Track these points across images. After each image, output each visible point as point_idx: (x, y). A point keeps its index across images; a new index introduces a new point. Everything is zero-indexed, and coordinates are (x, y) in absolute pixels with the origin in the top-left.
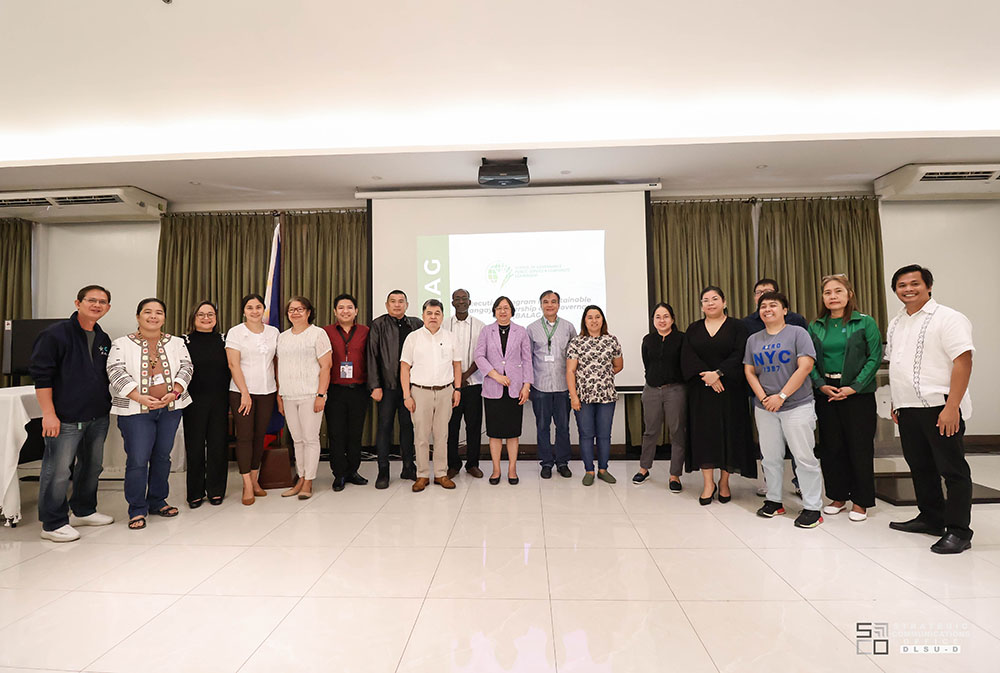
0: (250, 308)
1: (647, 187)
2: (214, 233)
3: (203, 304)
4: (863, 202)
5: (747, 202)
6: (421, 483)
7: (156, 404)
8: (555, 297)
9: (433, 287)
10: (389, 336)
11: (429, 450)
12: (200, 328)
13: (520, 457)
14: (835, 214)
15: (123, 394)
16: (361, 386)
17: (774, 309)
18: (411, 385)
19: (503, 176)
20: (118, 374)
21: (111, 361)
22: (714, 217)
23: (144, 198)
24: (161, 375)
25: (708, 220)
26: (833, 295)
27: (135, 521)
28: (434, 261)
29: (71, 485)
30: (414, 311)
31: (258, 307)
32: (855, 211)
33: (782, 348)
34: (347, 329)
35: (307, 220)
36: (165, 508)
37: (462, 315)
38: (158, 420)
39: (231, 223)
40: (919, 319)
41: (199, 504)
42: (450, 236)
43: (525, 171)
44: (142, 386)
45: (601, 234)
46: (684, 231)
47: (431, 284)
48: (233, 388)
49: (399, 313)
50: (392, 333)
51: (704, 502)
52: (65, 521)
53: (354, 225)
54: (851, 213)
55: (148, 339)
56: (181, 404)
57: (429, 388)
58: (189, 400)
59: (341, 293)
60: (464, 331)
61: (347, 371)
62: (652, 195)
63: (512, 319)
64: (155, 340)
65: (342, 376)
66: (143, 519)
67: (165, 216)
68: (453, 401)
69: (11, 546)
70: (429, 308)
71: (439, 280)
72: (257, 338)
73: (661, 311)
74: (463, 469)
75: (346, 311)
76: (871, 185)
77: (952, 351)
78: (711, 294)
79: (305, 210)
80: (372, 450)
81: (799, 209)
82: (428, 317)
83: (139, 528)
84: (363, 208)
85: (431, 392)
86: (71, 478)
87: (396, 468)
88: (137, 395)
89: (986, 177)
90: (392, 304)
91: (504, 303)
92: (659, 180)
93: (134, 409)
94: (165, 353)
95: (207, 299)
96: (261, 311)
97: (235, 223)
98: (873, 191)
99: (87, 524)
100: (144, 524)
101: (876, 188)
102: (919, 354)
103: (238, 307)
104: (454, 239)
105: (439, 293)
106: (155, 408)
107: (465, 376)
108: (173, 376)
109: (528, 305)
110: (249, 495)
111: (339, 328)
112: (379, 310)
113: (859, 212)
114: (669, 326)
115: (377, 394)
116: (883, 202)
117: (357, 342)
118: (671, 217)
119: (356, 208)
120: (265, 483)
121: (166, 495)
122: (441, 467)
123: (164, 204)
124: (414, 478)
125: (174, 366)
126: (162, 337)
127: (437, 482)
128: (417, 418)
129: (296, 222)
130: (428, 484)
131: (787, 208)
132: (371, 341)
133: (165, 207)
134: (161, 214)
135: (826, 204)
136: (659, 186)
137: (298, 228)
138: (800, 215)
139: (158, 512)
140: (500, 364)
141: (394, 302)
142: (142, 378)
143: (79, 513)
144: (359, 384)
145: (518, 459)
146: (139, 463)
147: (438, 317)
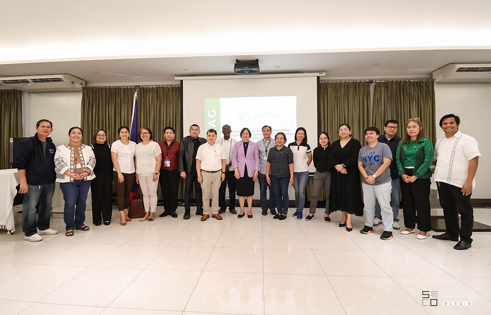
0: (122, 132)
1: (318, 74)
2: (107, 96)
3: (100, 130)
4: (426, 83)
5: (368, 82)
6: (205, 217)
7: (78, 177)
8: (269, 129)
9: (212, 124)
11: (209, 201)
12: (99, 142)
13: (253, 206)
14: (412, 88)
15: (62, 172)
17: (372, 135)
18: (201, 170)
19: (246, 69)
20: (59, 163)
21: (56, 157)
22: (351, 90)
23: (74, 79)
24: (80, 164)
25: (348, 91)
26: (412, 129)
27: (68, 232)
28: (213, 111)
29: (37, 215)
30: (203, 135)
31: (126, 132)
32: (422, 87)
33: (376, 154)
34: (169, 143)
35: (152, 91)
36: (83, 227)
37: (227, 137)
38: (79, 185)
39: (116, 91)
40: (452, 140)
42: (221, 98)
43: (257, 66)
44: (71, 169)
45: (295, 97)
46: (336, 97)
47: (211, 122)
49: (195, 135)
50: (191, 147)
52: (35, 232)
53: (175, 93)
54: (420, 88)
55: (73, 146)
56: (90, 178)
57: (210, 172)
58: (94, 176)
59: (168, 126)
61: (168, 163)
62: (320, 79)
63: (250, 139)
64: (78, 146)
65: (165, 166)
66: (72, 232)
67: (84, 88)
68: (221, 179)
69: (11, 243)
70: (209, 133)
71: (215, 120)
72: (126, 147)
73: (323, 136)
75: (169, 135)
76: (431, 74)
77: (470, 156)
79: (151, 86)
80: (182, 201)
81: (394, 85)
82: (209, 138)
83: (70, 235)
84: (179, 85)
85: (210, 174)
86: (37, 212)
87: (193, 210)
89: (489, 70)
90: (192, 131)
91: (246, 131)
92: (324, 71)
93: (67, 180)
94: (82, 153)
96: (127, 134)
98: (432, 78)
99: (45, 234)
100: (73, 234)
101: (433, 76)
102: (452, 157)
104: (222, 100)
105: (215, 126)
106: (77, 179)
108: (86, 164)
109: (259, 133)
110: (124, 221)
111: (166, 143)
113: (424, 88)
114: (327, 143)
115: (183, 174)
116: (437, 83)
117: (174, 149)
118: (329, 90)
119: (175, 85)
121: (84, 220)
123: (83, 82)
124: (202, 214)
125: (86, 159)
126: (81, 145)
127: (214, 216)
128: (204, 186)
129: (146, 91)
130: (209, 217)
131: (388, 86)
132: (181, 148)
133: (84, 84)
134: (82, 88)
135: (408, 84)
136: (324, 74)
137: (148, 94)
138: (394, 89)
139: (80, 229)
140: (243, 160)
141: (193, 130)
142: (71, 165)
143: (41, 229)
144: (174, 170)
145: (252, 206)
146: (70, 205)
147: (213, 138)
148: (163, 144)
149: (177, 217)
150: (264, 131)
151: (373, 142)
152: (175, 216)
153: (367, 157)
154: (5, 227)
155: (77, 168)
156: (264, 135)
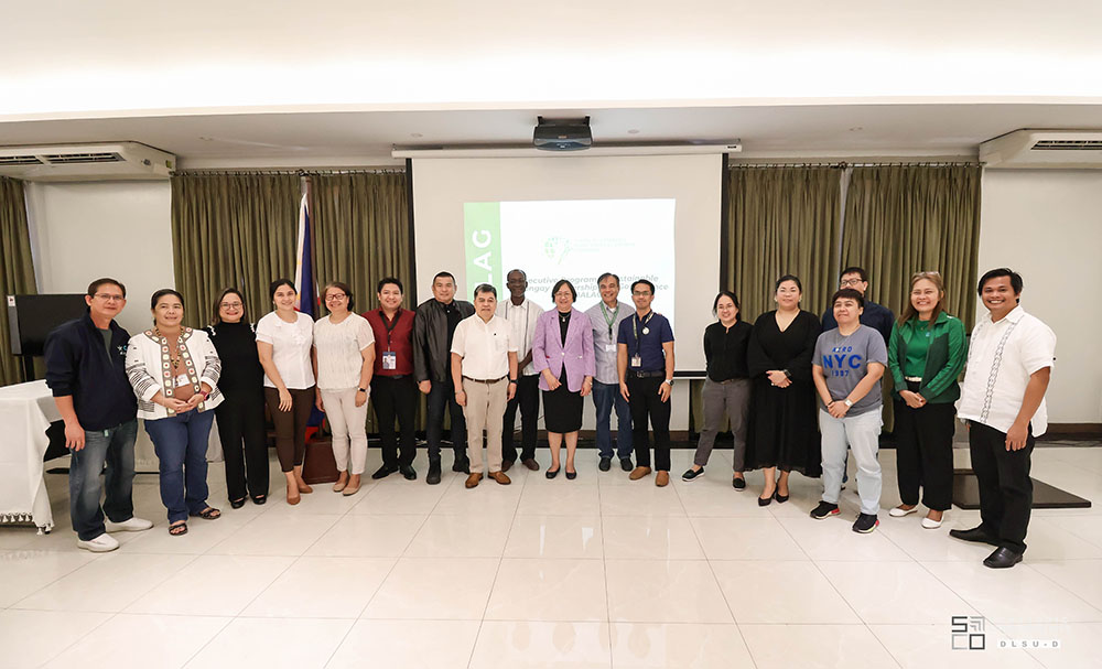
0: (281, 295)
1: (725, 149)
2: (232, 194)
3: (227, 292)
4: (964, 171)
5: (836, 167)
7: (183, 407)
8: (614, 281)
9: (482, 262)
10: (437, 324)
12: (227, 319)
14: (933, 182)
15: (147, 397)
16: (408, 378)
17: (849, 308)
18: (463, 377)
19: (562, 139)
20: (138, 377)
21: (129, 362)
22: (799, 186)
23: (150, 154)
24: (185, 376)
25: (792, 187)
26: (922, 296)
27: (175, 527)
28: (483, 232)
30: (464, 293)
31: (290, 294)
32: (955, 181)
33: (853, 353)
34: (390, 316)
35: (338, 181)
36: (206, 510)
37: (517, 299)
38: (188, 423)
39: (252, 183)
40: (1002, 328)
41: (241, 504)
42: (502, 203)
43: (587, 133)
44: (166, 388)
45: (674, 200)
46: (764, 201)
47: (480, 258)
48: (268, 383)
49: (447, 298)
50: (440, 321)
51: (762, 503)
52: (101, 530)
53: (393, 187)
54: (950, 183)
55: (166, 335)
56: (210, 405)
57: (483, 381)
58: (221, 398)
60: (520, 317)
61: (390, 362)
62: (730, 157)
64: (175, 336)
65: (385, 367)
66: (184, 525)
67: (175, 175)
68: (508, 394)
70: (481, 294)
71: (489, 254)
72: (292, 327)
73: (725, 300)
74: (518, 460)
75: (391, 297)
76: (976, 149)
77: (1030, 366)
78: (789, 284)
79: (335, 169)
81: (894, 174)
82: (479, 303)
83: (181, 533)
84: (401, 168)
85: (485, 385)
87: (448, 456)
88: (161, 398)
90: (438, 288)
91: (564, 288)
92: (739, 141)
93: (160, 413)
94: (187, 350)
95: (232, 286)
96: (292, 297)
97: (256, 185)
98: (978, 157)
99: (125, 530)
100: (186, 528)
101: (981, 154)
103: (268, 293)
104: (505, 206)
105: (490, 268)
106: (183, 411)
107: (521, 366)
108: (199, 375)
109: (589, 284)
110: (294, 495)
111: (382, 314)
112: (424, 294)
113: (959, 182)
114: (733, 315)
115: (425, 387)
116: (988, 170)
117: (402, 329)
118: (750, 185)
119: (394, 168)
120: (310, 478)
121: (206, 496)
122: (495, 461)
123: (172, 159)
124: (467, 472)
125: (199, 364)
126: (182, 332)
127: (491, 476)
128: (468, 412)
129: (326, 184)
130: (482, 478)
131: (881, 178)
132: (418, 330)
133: (173, 164)
134: (170, 173)
135: (924, 171)
136: (739, 148)
137: (329, 190)
138: (893, 184)
139: (200, 515)
140: (559, 356)
141: (441, 285)
142: (164, 380)
143: (115, 520)
144: (404, 376)
145: (577, 447)
146: (173, 467)
147: (491, 304)
148: (376, 317)
149: (415, 478)
150: (603, 287)
151: (849, 323)
152: (411, 475)
153: (834, 358)
154: (31, 517)
155: (180, 384)
156: (604, 295)
